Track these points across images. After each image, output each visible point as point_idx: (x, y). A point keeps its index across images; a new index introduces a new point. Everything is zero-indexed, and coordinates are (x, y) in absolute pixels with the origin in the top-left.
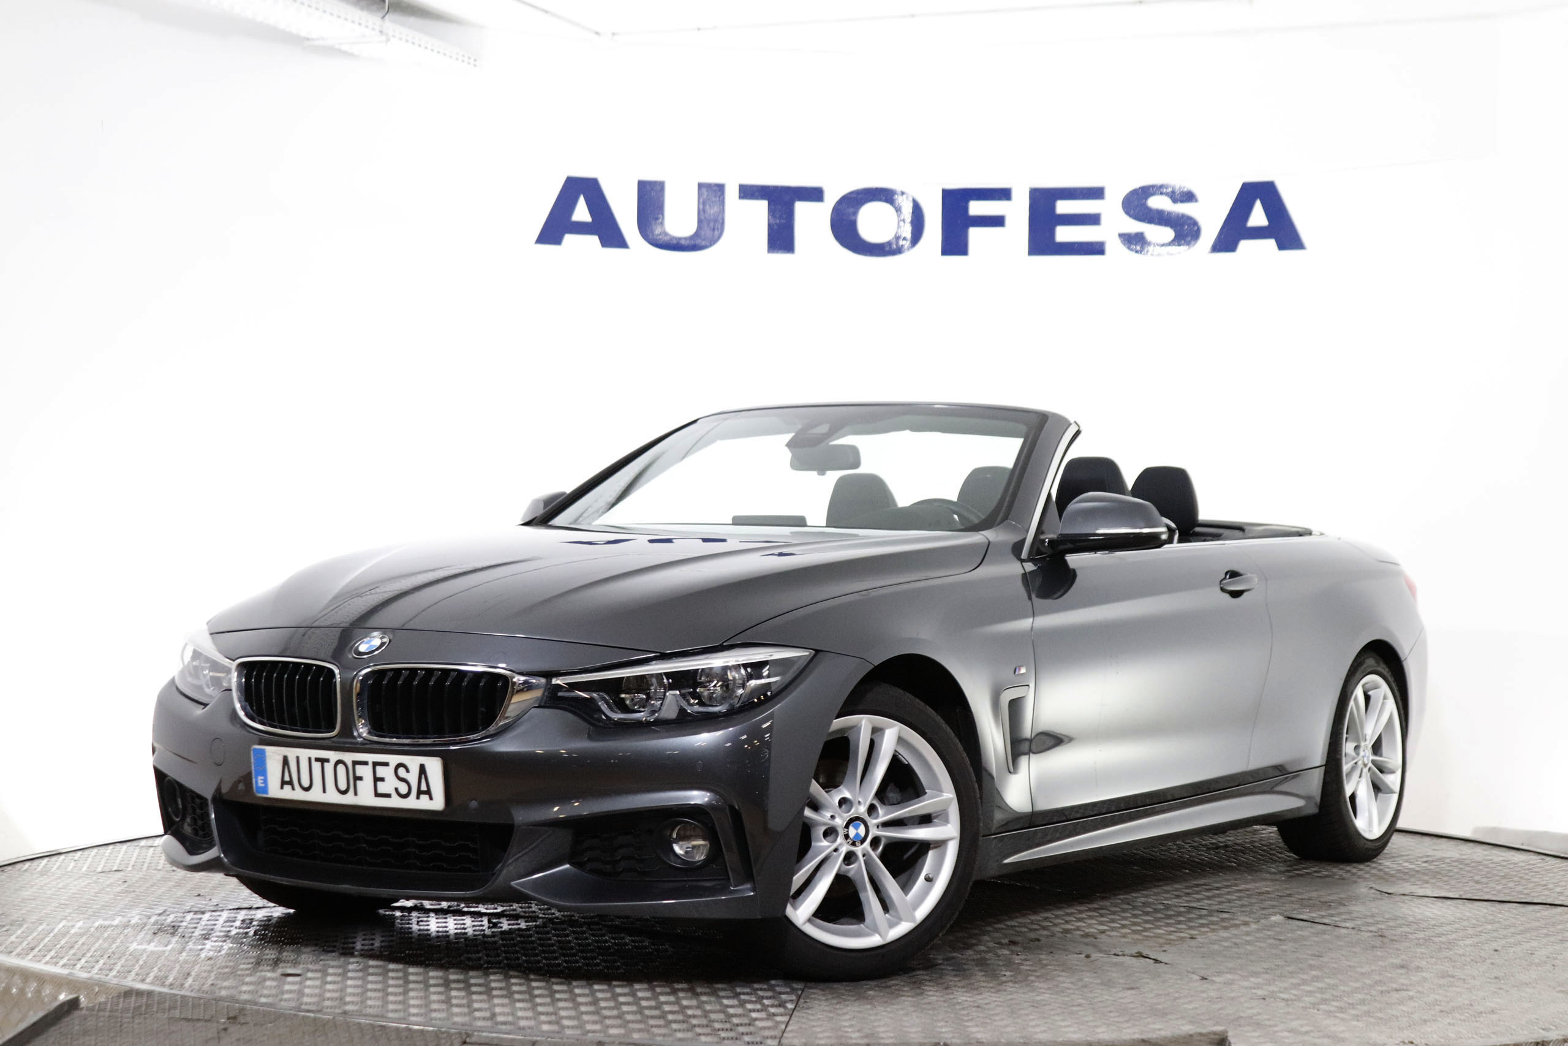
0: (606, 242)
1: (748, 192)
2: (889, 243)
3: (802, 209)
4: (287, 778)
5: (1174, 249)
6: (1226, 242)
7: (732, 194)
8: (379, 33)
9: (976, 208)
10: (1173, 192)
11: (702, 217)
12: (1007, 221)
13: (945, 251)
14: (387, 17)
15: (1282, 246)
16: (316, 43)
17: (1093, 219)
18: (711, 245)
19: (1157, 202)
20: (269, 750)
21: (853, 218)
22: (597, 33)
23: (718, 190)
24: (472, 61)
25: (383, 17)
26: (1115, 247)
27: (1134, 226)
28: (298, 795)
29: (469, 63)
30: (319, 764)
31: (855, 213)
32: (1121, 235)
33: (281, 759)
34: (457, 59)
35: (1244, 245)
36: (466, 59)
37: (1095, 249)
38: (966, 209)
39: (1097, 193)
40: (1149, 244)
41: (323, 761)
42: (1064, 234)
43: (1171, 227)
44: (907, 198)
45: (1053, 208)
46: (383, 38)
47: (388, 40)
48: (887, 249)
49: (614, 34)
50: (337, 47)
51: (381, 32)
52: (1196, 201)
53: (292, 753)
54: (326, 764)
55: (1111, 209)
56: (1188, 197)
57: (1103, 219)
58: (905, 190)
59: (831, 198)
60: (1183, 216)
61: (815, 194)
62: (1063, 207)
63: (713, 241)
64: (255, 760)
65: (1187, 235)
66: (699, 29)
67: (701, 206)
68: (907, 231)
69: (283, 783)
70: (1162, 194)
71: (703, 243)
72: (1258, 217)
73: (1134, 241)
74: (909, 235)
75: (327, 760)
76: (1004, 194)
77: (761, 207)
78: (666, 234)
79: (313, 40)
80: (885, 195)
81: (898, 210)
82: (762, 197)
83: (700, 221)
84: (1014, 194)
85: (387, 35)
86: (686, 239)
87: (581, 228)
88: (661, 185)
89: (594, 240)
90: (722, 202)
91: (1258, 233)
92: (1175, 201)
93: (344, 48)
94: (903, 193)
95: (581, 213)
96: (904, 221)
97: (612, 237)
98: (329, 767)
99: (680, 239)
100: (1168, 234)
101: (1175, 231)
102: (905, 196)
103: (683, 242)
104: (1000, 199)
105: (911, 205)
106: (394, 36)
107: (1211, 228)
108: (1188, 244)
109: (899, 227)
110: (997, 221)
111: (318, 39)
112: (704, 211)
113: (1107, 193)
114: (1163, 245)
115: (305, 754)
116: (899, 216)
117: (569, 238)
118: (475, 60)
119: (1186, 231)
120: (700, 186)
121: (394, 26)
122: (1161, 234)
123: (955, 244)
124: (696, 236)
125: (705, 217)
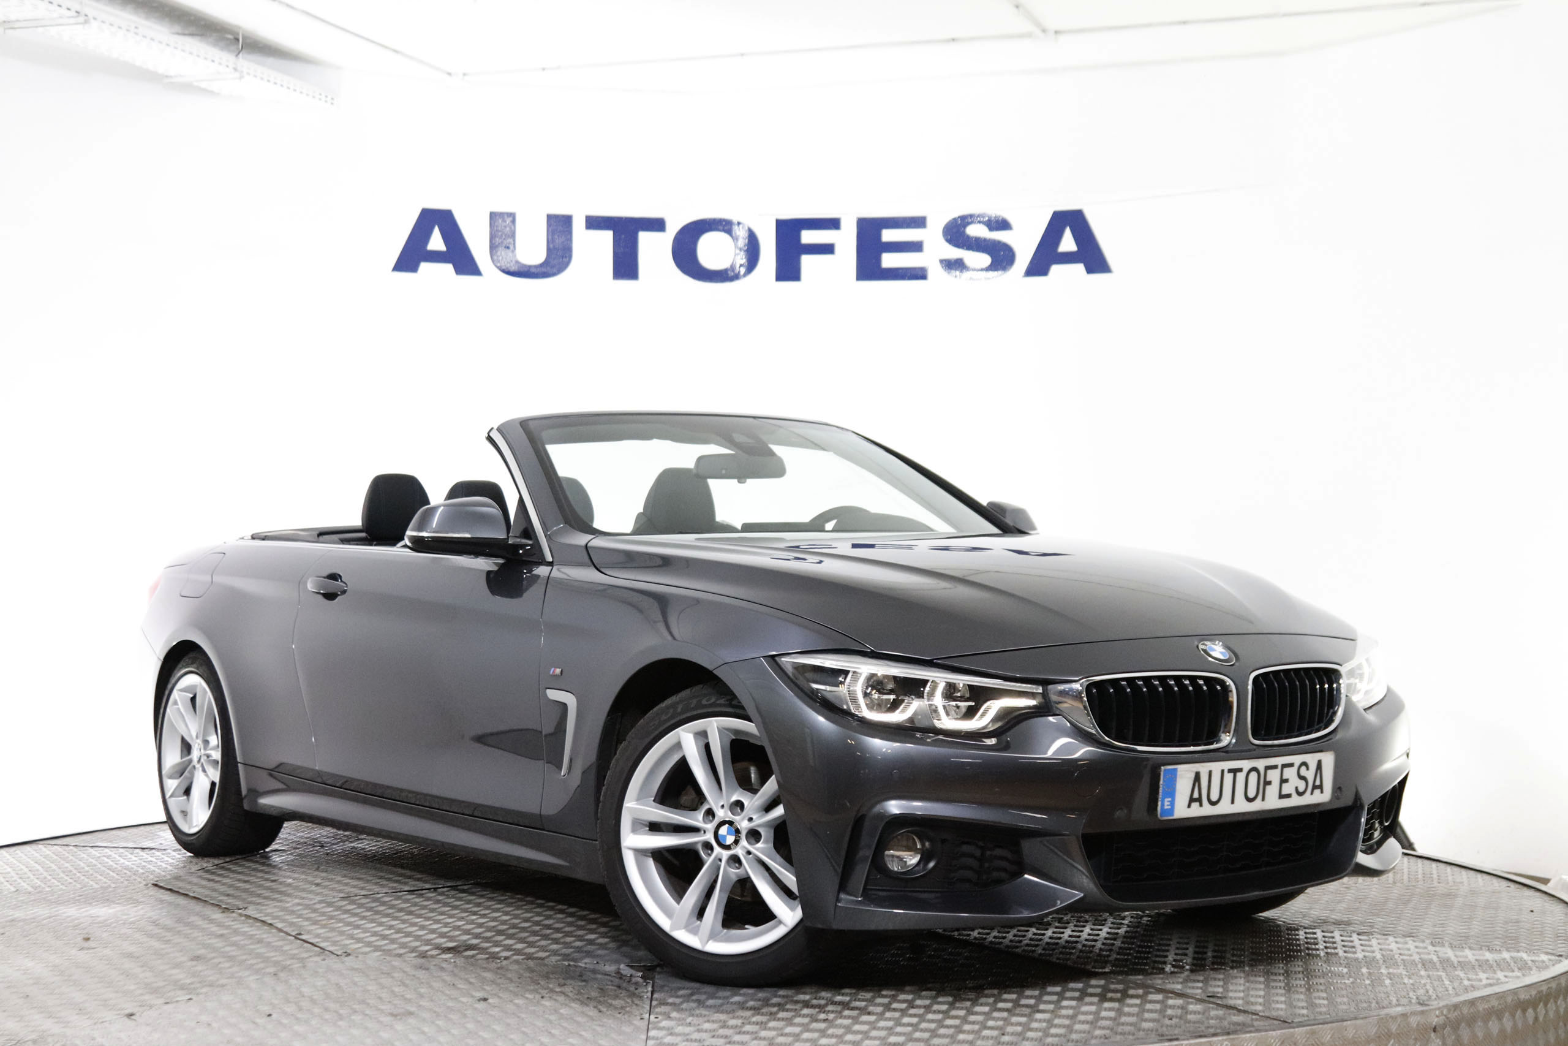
0: (460, 271)
1: (594, 223)
2: (726, 270)
3: (645, 239)
4: (1196, 795)
5: (991, 274)
7: (579, 225)
8: (233, 71)
9: (808, 237)
10: (989, 220)
11: (551, 246)
12: (837, 249)
13: (779, 277)
14: (241, 54)
15: (1090, 270)
16: (174, 80)
17: (916, 247)
18: (560, 272)
19: (976, 231)
20: (1181, 768)
21: (693, 246)
22: (449, 74)
23: (566, 221)
24: (329, 99)
25: (238, 53)
26: (936, 272)
27: (954, 253)
28: (1207, 810)
29: (326, 101)
30: (1231, 775)
31: (695, 242)
32: (941, 261)
33: (1193, 775)
34: (314, 97)
35: (1055, 269)
36: (323, 97)
37: (918, 274)
38: (798, 237)
39: (918, 222)
40: (968, 268)
41: (1235, 771)
42: (889, 260)
43: (989, 254)
44: (743, 228)
45: (879, 236)
46: (237, 75)
47: (241, 77)
48: (731, 274)
49: (464, 74)
50: (196, 84)
51: (235, 69)
52: (1011, 229)
53: (1203, 768)
54: (1238, 774)
55: (932, 237)
56: (1003, 225)
57: (925, 247)
58: (741, 220)
59: (673, 227)
60: (999, 242)
61: (657, 225)
62: (889, 235)
63: (564, 268)
64: (1164, 781)
65: (1002, 261)
66: (544, 69)
67: (550, 237)
68: (741, 259)
69: (1192, 800)
70: (979, 222)
71: (555, 270)
72: (1068, 243)
73: (954, 265)
74: (744, 262)
75: (1240, 770)
76: (833, 224)
77: (607, 236)
78: (517, 262)
79: (171, 76)
80: (724, 226)
81: (735, 239)
82: (608, 228)
83: (549, 249)
84: (843, 224)
85: (241, 72)
86: (536, 267)
87: (436, 257)
88: (512, 216)
89: (449, 268)
90: (570, 232)
91: (1068, 258)
92: (991, 229)
93: (203, 85)
94: (739, 223)
95: (436, 242)
96: (740, 249)
97: (466, 265)
98: (1241, 777)
99: (530, 266)
100: (985, 259)
101: (991, 257)
102: (741, 226)
103: (533, 270)
104: (830, 229)
105: (746, 235)
106: (248, 74)
107: (1024, 255)
108: (1003, 268)
109: (735, 255)
110: (827, 249)
111: (175, 76)
112: (553, 240)
113: (929, 222)
114: (982, 270)
115: (1217, 767)
116: (735, 245)
117: (424, 266)
118: (332, 99)
119: (1002, 257)
120: (549, 217)
121: (247, 63)
122: (979, 260)
123: (788, 270)
124: (545, 263)
125: (554, 246)
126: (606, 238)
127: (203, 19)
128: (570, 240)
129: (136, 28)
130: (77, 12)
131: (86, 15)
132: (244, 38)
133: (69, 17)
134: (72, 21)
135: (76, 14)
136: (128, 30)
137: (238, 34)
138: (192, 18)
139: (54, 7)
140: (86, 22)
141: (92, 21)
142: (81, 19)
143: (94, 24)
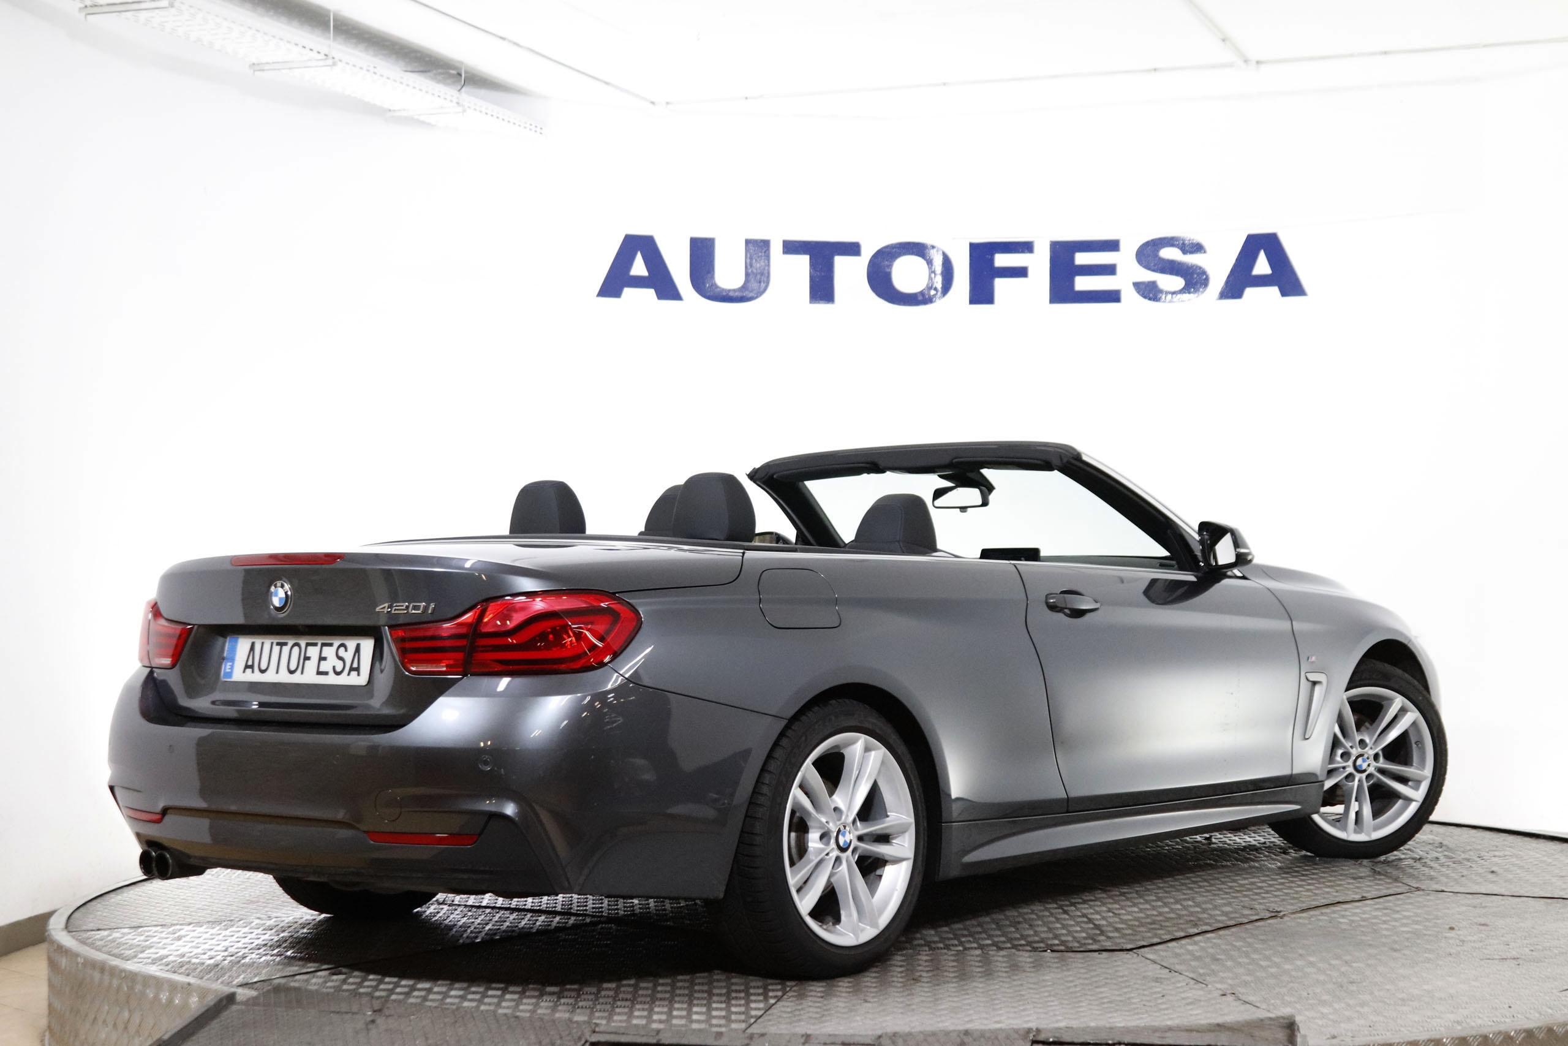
0: (661, 295)
1: (791, 247)
2: (922, 293)
3: (841, 263)
5: (1186, 296)
6: (1234, 288)
7: (776, 249)
8: (456, 105)
9: (1002, 260)
10: (1183, 244)
11: (750, 271)
12: (1030, 272)
13: (974, 300)
14: (463, 89)
15: (1284, 293)
16: (398, 114)
17: (1109, 270)
18: (757, 297)
19: (1169, 253)
21: (888, 270)
22: (653, 103)
23: (765, 245)
24: (538, 129)
25: (459, 90)
26: (1129, 295)
27: (1147, 276)
29: (536, 131)
31: (890, 266)
32: (1135, 284)
34: (525, 128)
35: (1249, 292)
36: (533, 127)
37: (1112, 297)
38: (992, 261)
39: (1112, 246)
40: (1161, 291)
42: (1082, 283)
43: (1182, 277)
44: (937, 251)
45: (1073, 259)
46: (460, 109)
47: (464, 111)
48: (920, 298)
49: (668, 103)
50: (416, 117)
51: (458, 103)
52: (1205, 252)
55: (1125, 260)
56: (1198, 248)
57: (1119, 270)
58: (935, 245)
59: (868, 252)
60: (1193, 266)
61: (852, 249)
62: (1082, 258)
63: (760, 293)
65: (1196, 284)
66: (746, 98)
67: (748, 261)
68: (938, 282)
70: (1173, 245)
71: (751, 295)
72: (1262, 266)
73: (1149, 291)
74: (939, 286)
76: (1026, 247)
77: (804, 261)
78: (717, 287)
79: (394, 111)
80: (918, 249)
81: (930, 262)
82: (805, 253)
83: (747, 275)
84: (1036, 248)
85: (463, 106)
86: (734, 290)
87: (638, 282)
88: (711, 242)
89: (650, 293)
90: (768, 257)
91: (1262, 281)
92: (1184, 252)
93: (422, 118)
94: (933, 247)
95: (639, 268)
96: (934, 272)
97: (666, 289)
99: (729, 291)
100: (1178, 282)
101: (1185, 280)
102: (935, 250)
103: (731, 294)
104: (1023, 252)
105: (941, 258)
106: (469, 107)
107: (1219, 276)
108: (1196, 291)
109: (930, 278)
110: (1021, 272)
111: (399, 110)
112: (751, 266)
113: (1122, 246)
114: (1174, 293)
116: (930, 268)
117: (627, 291)
118: (541, 129)
119: (1195, 280)
120: (748, 242)
121: (469, 97)
122: (1170, 282)
123: (982, 293)
124: (744, 287)
125: (752, 271)
126: (802, 263)
127: (430, 56)
128: (769, 265)
129: (375, 67)
130: (326, 55)
131: (333, 58)
132: (466, 72)
133: (318, 60)
134: (321, 63)
135: (324, 57)
136: (368, 71)
137: (461, 69)
138: (419, 55)
139: (307, 51)
140: (334, 64)
141: (339, 63)
142: (330, 62)
143: (340, 65)
